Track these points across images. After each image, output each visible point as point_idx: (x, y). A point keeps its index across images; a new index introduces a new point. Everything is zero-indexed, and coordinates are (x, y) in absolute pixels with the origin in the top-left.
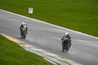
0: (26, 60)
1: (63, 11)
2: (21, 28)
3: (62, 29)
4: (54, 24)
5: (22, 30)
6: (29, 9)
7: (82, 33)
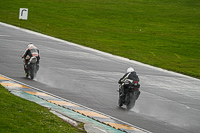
0: (15, 115)
1: (90, 15)
2: (25, 56)
3: (87, 51)
4: (70, 41)
5: (27, 61)
6: (21, 9)
7: (128, 60)
